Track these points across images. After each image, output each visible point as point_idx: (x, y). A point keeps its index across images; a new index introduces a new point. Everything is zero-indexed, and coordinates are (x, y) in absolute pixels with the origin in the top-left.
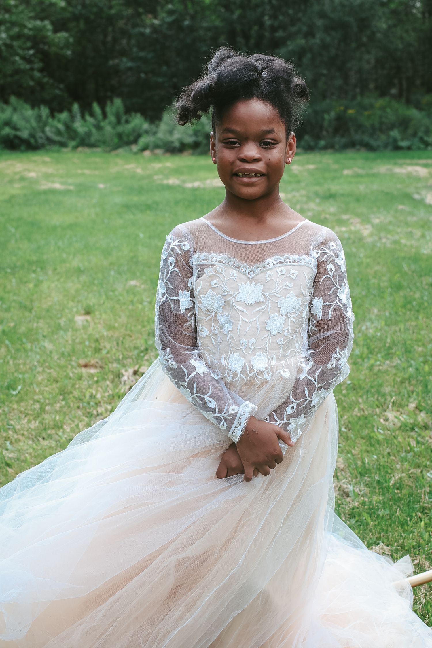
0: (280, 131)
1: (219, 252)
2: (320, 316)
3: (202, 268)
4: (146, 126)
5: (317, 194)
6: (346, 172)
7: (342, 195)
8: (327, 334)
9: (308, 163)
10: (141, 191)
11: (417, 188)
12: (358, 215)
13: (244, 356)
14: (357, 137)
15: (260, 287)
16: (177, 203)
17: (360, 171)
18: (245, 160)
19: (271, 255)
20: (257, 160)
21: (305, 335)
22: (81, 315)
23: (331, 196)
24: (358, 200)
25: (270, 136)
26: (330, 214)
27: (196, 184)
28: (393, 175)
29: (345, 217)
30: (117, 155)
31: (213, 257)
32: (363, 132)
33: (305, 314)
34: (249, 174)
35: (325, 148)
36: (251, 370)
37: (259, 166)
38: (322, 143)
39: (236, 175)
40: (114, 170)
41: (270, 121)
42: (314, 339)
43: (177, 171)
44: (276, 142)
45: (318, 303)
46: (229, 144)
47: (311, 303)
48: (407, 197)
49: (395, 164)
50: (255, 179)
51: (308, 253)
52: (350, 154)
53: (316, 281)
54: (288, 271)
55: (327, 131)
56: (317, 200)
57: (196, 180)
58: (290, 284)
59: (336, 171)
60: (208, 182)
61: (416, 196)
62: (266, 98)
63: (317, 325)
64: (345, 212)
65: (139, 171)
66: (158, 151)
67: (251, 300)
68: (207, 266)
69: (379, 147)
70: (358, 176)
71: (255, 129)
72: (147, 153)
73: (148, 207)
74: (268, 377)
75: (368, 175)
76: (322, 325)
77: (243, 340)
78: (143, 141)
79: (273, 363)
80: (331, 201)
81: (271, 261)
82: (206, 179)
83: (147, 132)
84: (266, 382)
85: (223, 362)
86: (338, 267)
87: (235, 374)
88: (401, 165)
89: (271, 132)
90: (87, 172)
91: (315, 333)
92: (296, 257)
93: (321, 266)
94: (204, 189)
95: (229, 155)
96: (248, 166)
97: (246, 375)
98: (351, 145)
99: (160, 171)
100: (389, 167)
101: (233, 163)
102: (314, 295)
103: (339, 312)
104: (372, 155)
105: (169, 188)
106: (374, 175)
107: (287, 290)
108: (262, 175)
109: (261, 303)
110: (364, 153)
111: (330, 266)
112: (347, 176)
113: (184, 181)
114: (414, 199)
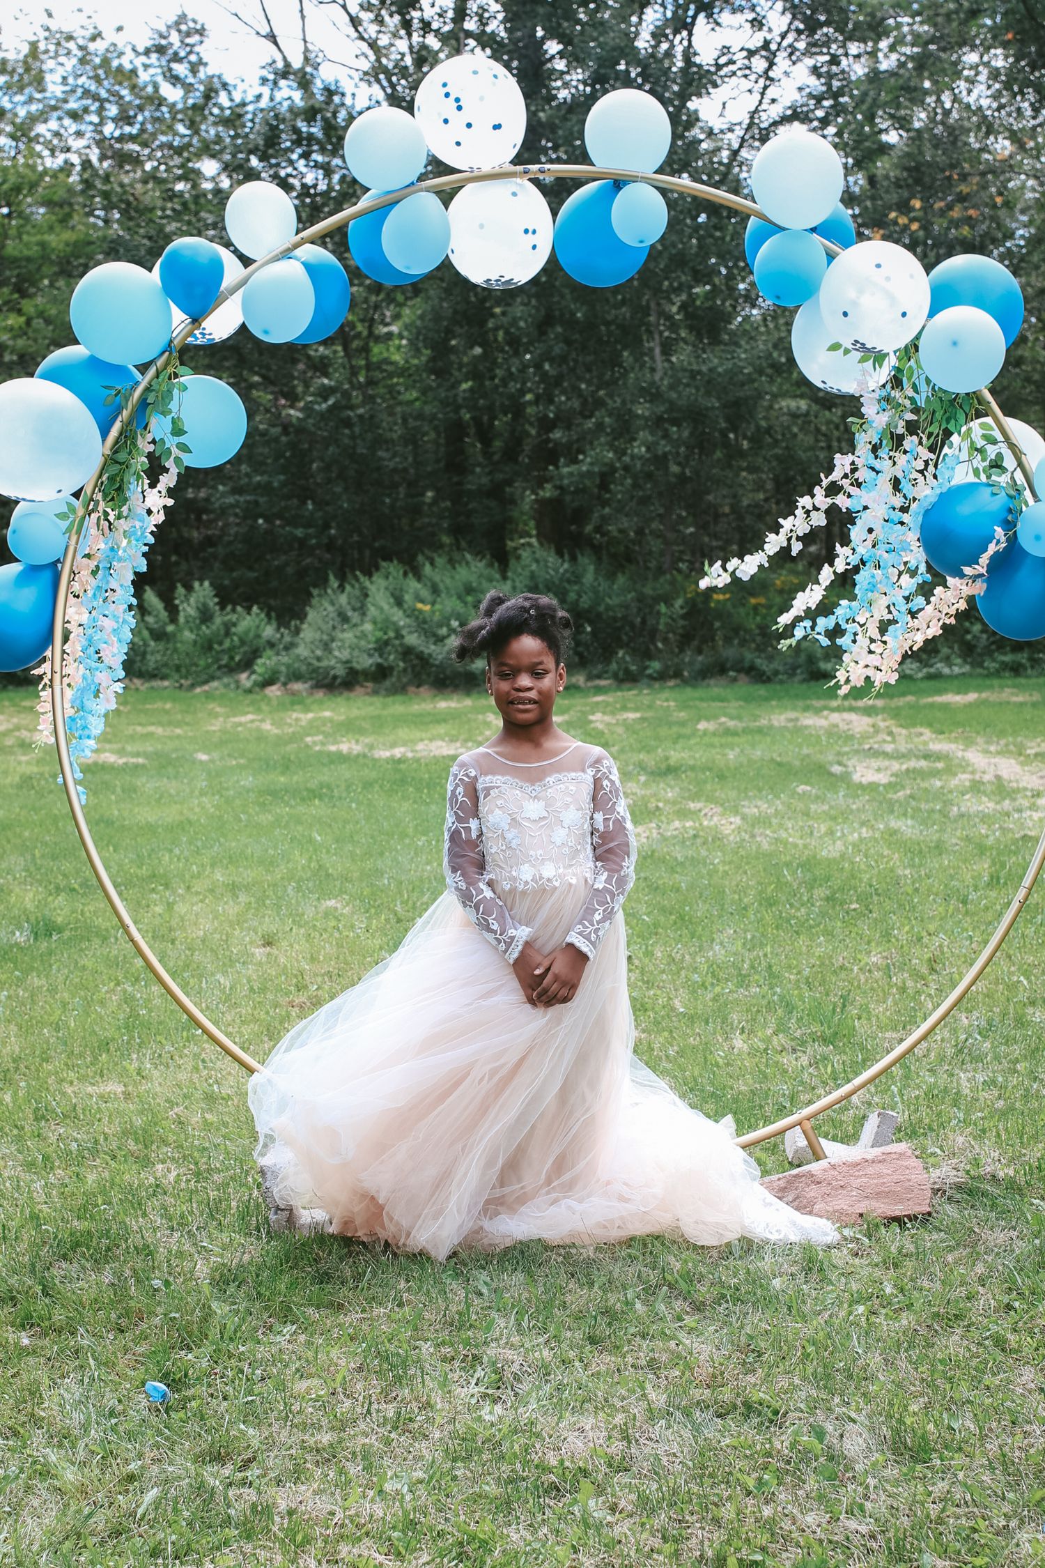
0: (549, 662)
1: (503, 775)
2: (602, 829)
3: (488, 791)
4: (269, 631)
5: (642, 767)
6: (702, 726)
7: (692, 768)
8: (611, 845)
9: (624, 708)
10: (286, 766)
11: (839, 754)
12: (716, 801)
13: (533, 866)
14: (730, 653)
15: (542, 803)
16: (368, 785)
17: (731, 724)
18: (518, 690)
19: (550, 775)
20: (529, 689)
21: (589, 848)
22: (258, 947)
23: (668, 771)
24: (721, 777)
25: (541, 667)
26: (667, 802)
27: (398, 752)
28: (798, 730)
29: (692, 806)
30: (208, 696)
31: (497, 780)
32: (743, 643)
33: (587, 826)
34: (523, 701)
35: (662, 677)
36: (541, 878)
37: (532, 694)
38: (656, 665)
39: (512, 703)
40: (216, 726)
41: (540, 654)
42: (599, 851)
43: (349, 727)
44: (547, 672)
45: (599, 817)
46: (503, 676)
47: (592, 818)
48: (818, 772)
49: (806, 709)
50: (528, 706)
51: (583, 771)
52: (716, 688)
53: (594, 798)
54: (567, 788)
55: (665, 640)
56: (643, 778)
57: (393, 745)
58: (570, 799)
59: (683, 724)
60: (420, 746)
61: (836, 769)
62: (535, 633)
63: (600, 837)
64: (695, 797)
65: (267, 726)
66: (297, 686)
67: (535, 816)
68: (493, 788)
69: (776, 673)
70: (728, 732)
71: (526, 661)
72: (274, 691)
73: (314, 794)
74: (557, 884)
75: (746, 731)
76: (605, 837)
77: (532, 853)
78: (263, 664)
79: (561, 871)
80: (670, 779)
81: (550, 779)
82: (414, 742)
83: (271, 645)
84: (556, 888)
85: (514, 874)
86: (612, 782)
87: (526, 883)
88: (818, 711)
89: (541, 663)
90: (159, 731)
91: (600, 845)
92: (573, 774)
93: (597, 782)
94: (418, 760)
95: (505, 686)
96: (522, 694)
97: (537, 883)
98: (718, 670)
99: (312, 728)
100: (792, 715)
101: (508, 693)
102: (595, 810)
103: (619, 823)
104: (761, 690)
105: (341, 758)
106: (760, 731)
107: (567, 806)
108: (535, 702)
109: (544, 818)
110: (744, 686)
111: (605, 783)
112: (705, 733)
113: (371, 747)
114: (831, 774)
